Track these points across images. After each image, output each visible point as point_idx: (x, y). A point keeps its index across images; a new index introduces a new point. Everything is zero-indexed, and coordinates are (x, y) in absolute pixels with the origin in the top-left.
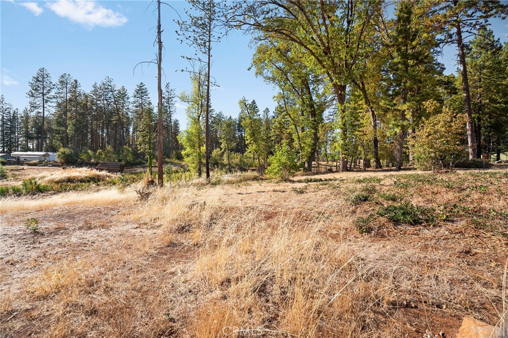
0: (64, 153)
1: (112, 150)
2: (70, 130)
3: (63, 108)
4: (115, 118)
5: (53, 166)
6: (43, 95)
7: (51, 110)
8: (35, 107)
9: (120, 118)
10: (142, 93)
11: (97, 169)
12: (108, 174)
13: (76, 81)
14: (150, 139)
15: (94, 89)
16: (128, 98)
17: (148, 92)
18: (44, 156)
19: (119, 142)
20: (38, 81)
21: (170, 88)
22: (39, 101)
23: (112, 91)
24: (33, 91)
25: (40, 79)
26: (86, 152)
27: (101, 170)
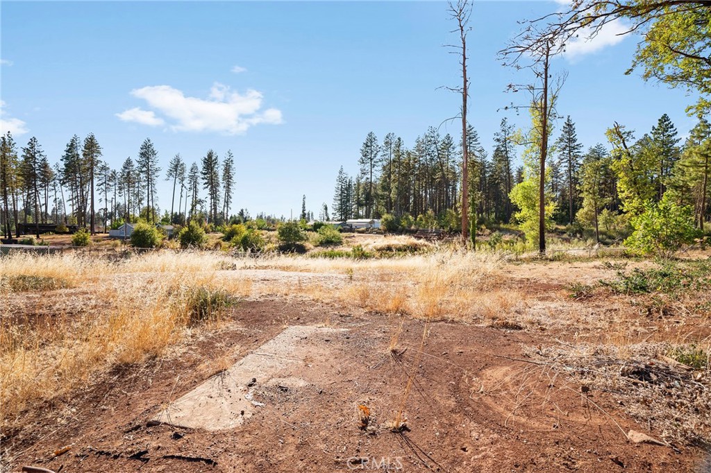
0: (386, 220)
1: (433, 214)
2: (393, 195)
3: (388, 171)
4: (439, 175)
5: (377, 233)
6: (371, 160)
7: (377, 175)
8: (364, 174)
9: (443, 174)
10: (470, 138)
11: (416, 237)
12: (426, 243)
13: (399, 139)
14: (473, 200)
15: (416, 144)
16: (454, 148)
17: (478, 136)
18: (370, 223)
19: (443, 204)
20: (367, 146)
21: (508, 125)
22: (367, 167)
23: (435, 143)
24: (363, 158)
25: (369, 144)
26: (407, 219)
27: (419, 238)
